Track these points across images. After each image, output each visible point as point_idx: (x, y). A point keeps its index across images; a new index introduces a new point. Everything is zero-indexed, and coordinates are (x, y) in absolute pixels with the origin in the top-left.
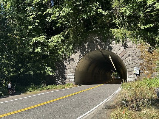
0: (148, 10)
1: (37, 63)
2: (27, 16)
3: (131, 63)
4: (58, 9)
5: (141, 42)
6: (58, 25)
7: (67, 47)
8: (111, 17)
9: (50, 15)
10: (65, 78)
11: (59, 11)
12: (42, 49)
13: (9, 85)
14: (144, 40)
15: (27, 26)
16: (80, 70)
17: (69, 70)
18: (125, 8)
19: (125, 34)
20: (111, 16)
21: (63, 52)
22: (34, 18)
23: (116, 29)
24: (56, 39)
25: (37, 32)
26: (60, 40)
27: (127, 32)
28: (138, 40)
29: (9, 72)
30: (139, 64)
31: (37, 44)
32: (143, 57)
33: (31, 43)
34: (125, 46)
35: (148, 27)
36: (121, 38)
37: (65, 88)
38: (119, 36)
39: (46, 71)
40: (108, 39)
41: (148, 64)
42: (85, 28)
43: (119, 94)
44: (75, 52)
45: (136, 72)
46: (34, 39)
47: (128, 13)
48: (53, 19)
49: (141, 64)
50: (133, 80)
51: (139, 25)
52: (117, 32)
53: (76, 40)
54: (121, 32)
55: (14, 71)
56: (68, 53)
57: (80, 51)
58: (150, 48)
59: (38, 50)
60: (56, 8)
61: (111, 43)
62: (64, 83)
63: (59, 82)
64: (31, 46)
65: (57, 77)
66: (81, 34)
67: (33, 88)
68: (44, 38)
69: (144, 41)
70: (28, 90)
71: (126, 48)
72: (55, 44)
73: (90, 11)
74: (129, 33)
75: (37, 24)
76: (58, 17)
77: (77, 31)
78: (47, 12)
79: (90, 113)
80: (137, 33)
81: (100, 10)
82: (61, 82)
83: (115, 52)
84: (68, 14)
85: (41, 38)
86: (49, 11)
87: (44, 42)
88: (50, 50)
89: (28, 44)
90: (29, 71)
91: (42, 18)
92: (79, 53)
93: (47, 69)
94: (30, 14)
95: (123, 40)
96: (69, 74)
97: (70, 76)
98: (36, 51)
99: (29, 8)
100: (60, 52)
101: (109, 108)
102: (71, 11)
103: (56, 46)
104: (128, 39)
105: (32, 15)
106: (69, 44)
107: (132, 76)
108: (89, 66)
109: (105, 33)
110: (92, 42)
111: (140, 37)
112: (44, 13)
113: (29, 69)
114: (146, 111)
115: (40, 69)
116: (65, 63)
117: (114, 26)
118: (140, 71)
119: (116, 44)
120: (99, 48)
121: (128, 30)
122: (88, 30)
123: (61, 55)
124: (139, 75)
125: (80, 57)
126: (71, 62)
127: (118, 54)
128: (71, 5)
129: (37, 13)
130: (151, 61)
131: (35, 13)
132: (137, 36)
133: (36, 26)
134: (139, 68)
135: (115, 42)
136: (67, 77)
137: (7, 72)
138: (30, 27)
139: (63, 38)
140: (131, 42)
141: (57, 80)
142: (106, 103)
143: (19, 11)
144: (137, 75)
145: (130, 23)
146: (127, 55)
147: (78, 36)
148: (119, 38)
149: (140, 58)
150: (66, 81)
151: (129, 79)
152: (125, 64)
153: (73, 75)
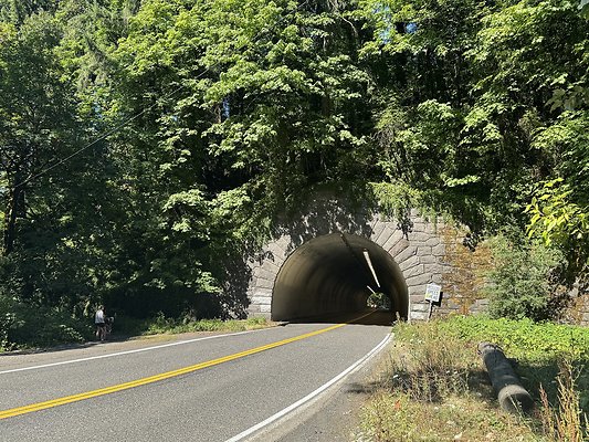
0: (466, 141)
1: (176, 259)
2: (159, 138)
3: (419, 271)
4: (240, 125)
5: (445, 220)
6: (236, 165)
7: (258, 221)
8: (374, 153)
9: (219, 139)
10: (247, 302)
11: (243, 130)
12: (192, 224)
13: (100, 314)
14: (455, 215)
15: (158, 164)
16: (286, 283)
17: (259, 282)
18: (407, 133)
19: (407, 198)
20: (374, 150)
21: (246, 233)
22: (176, 144)
23: (384, 183)
24: (229, 200)
25: (181, 179)
26: (239, 202)
27: (411, 192)
28: (440, 215)
29: (102, 279)
30: (441, 276)
31: (179, 210)
33: (166, 206)
34: (406, 227)
35: (466, 182)
36: (395, 207)
37: (244, 330)
38: (392, 200)
39: (198, 281)
40: (362, 206)
41: (464, 278)
42: (305, 174)
43: (386, 353)
44: (277, 237)
46: (173, 198)
47: (416, 144)
48: (224, 148)
49: (446, 277)
50: (422, 318)
51: (443, 176)
52: (388, 191)
53: (280, 205)
54: (398, 192)
55: (114, 278)
56: (260, 237)
57: (290, 233)
58: (468, 236)
59: (183, 226)
60: (236, 123)
61: (371, 219)
62: (243, 317)
63: (231, 313)
64: (164, 215)
65: (226, 299)
66: (296, 189)
67: (161, 326)
68: (200, 194)
69: (454, 218)
70: (147, 329)
71: (409, 234)
72: (227, 211)
73: (319, 135)
74: (416, 194)
75: (183, 160)
76: (239, 146)
77: (284, 181)
78: (211, 130)
79: (309, 404)
80: (436, 195)
81: (345, 134)
82: (236, 312)
83: (379, 242)
84: (265, 139)
85: (192, 196)
86: (218, 128)
87: (197, 205)
88: (212, 227)
89: (158, 209)
90: (155, 281)
91: (197, 145)
92: (286, 240)
93: (200, 276)
94: (168, 133)
95: (401, 213)
96: (259, 293)
97: (261, 299)
98: (176, 227)
99: (165, 119)
100: (237, 234)
101: (358, 392)
102: (273, 132)
103: (227, 217)
104: (413, 210)
105: (172, 135)
106: (264, 215)
107: (421, 307)
108: (311, 273)
109: (357, 191)
110: (322, 212)
111: (443, 207)
112: (205, 134)
113: (155, 275)
114: (454, 403)
115: (183, 275)
116: (248, 263)
117: (379, 175)
118: (441, 293)
119: (383, 220)
120: (340, 228)
121: (414, 187)
122: (313, 180)
123: (239, 241)
124: (438, 304)
125: (289, 250)
126: (266, 260)
127: (386, 247)
128: (273, 118)
129: (185, 133)
130: (470, 269)
131: (180, 131)
132: (437, 204)
133: (180, 163)
134: (440, 287)
135: (379, 216)
136: (253, 299)
137: (95, 280)
138: (167, 166)
139: (248, 199)
140: (422, 219)
141: (225, 305)
142: (351, 377)
143: (140, 124)
144: (434, 303)
145: (419, 169)
146: (410, 249)
147: (287, 194)
148: (390, 205)
149: (441, 260)
150: (249, 311)
151: (414, 315)
152: (405, 274)
153: (269, 295)
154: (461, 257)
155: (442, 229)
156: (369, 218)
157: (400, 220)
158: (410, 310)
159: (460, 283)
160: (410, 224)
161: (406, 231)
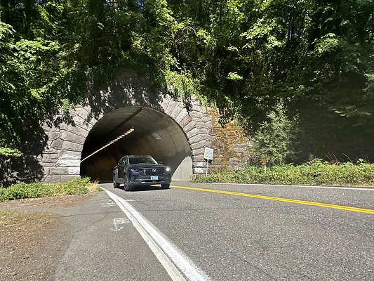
3: (199, 139)
17: (65, 145)
30: (211, 143)
32: (215, 131)
41: (223, 144)
45: (207, 156)
49: (214, 143)
50: (202, 171)
61: (167, 98)
83: (173, 116)
97: (69, 162)
107: (201, 164)
125: (98, 116)
130: (226, 138)
134: (212, 150)
135: (170, 97)
140: (198, 103)
144: (210, 161)
146: (193, 123)
149: (211, 132)
150: (54, 174)
151: (197, 170)
152: (191, 141)
153: (77, 157)
154: (221, 131)
155: (210, 111)
156: (165, 97)
157: (184, 102)
158: (193, 167)
159: (221, 148)
160: (191, 105)
161: (188, 110)
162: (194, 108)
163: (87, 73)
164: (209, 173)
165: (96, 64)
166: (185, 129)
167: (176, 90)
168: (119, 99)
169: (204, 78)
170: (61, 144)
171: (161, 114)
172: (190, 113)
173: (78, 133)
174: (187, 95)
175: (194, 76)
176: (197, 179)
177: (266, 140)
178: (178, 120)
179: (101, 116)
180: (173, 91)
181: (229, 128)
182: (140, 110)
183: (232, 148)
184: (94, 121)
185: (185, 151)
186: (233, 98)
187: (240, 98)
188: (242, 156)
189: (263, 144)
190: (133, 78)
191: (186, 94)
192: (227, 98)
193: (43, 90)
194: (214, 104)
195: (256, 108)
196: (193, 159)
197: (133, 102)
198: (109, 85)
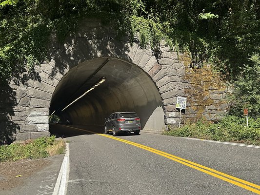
3: (170, 88)
5: (184, 50)
17: (33, 102)
30: (183, 91)
32: (188, 78)
41: (198, 91)
45: (180, 106)
49: (187, 91)
50: (175, 122)
71: (159, 59)
83: (141, 65)
96: (34, 113)
97: (37, 118)
107: (173, 114)
130: (200, 85)
134: (185, 99)
140: (168, 48)
144: (183, 111)
146: (163, 71)
149: (183, 79)
150: (24, 131)
151: (170, 121)
152: (161, 90)
153: (45, 114)
154: (195, 77)
155: (181, 56)
156: (131, 46)
157: (152, 49)
158: (165, 117)
159: (196, 95)
160: (160, 52)
161: (157, 57)
162: (164, 54)
163: (49, 26)
164: (182, 123)
165: (59, 16)
166: (155, 78)
167: (143, 37)
168: (84, 51)
169: (175, 20)
170: (29, 101)
171: (129, 63)
172: (160, 61)
173: (45, 90)
174: (156, 41)
175: (163, 20)
176: (170, 130)
177: (248, 86)
178: (146, 69)
179: (66, 71)
180: (139, 39)
181: (204, 73)
182: (107, 61)
183: (208, 95)
184: (59, 76)
185: (156, 101)
186: (209, 40)
187: (217, 39)
188: (220, 104)
189: (244, 91)
190: (98, 28)
191: (154, 40)
192: (201, 40)
193: (7, 48)
194: (186, 48)
195: (236, 49)
196: (164, 109)
197: (99, 54)
198: (73, 37)
